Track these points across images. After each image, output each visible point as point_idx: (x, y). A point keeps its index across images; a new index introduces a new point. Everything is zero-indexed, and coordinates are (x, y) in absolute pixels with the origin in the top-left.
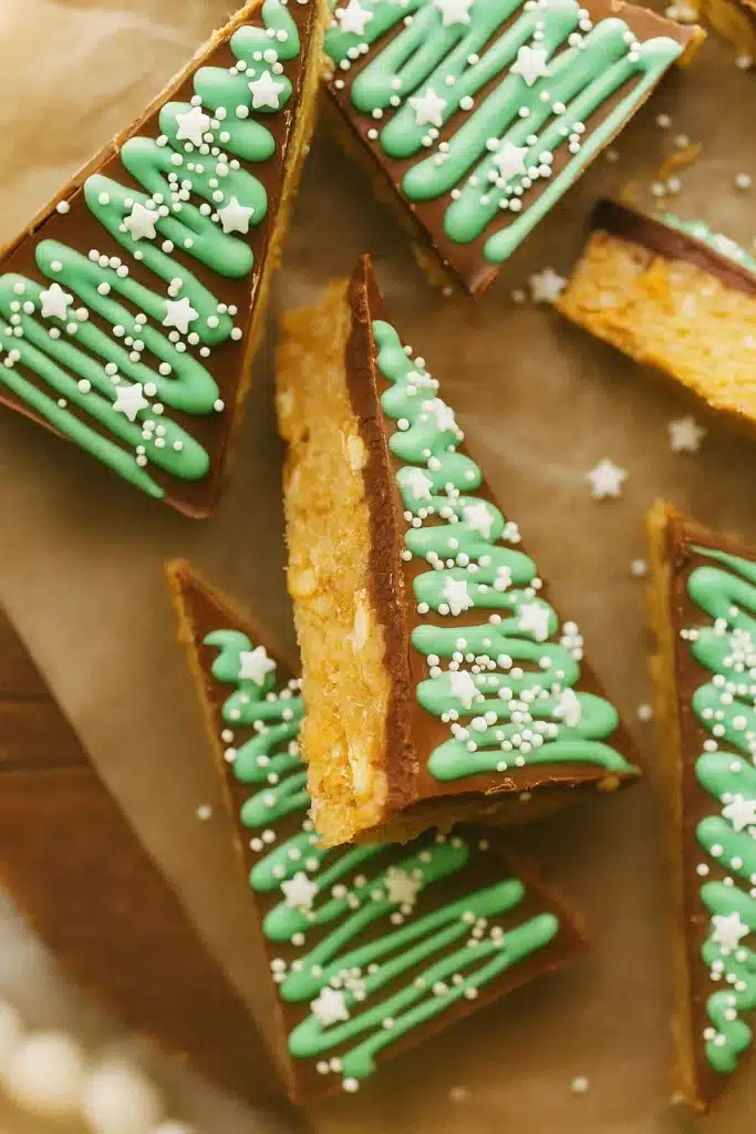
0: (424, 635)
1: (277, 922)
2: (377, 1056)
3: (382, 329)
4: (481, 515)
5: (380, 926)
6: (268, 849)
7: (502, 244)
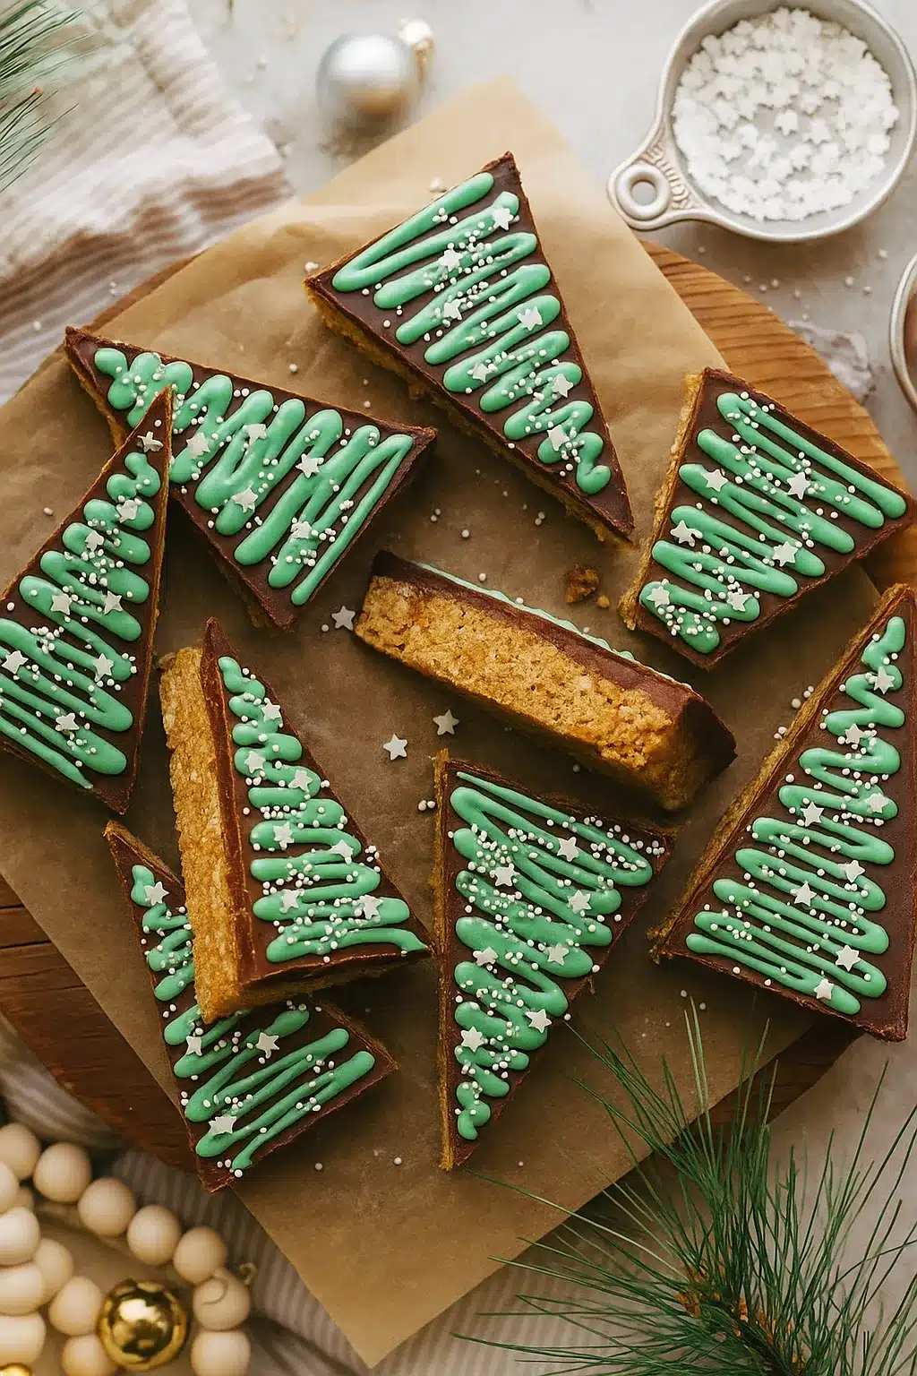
0: (259, 866)
1: (183, 1066)
2: (253, 1156)
3: (226, 662)
4: (303, 778)
5: (251, 1066)
6: (174, 1016)
7: (301, 593)
